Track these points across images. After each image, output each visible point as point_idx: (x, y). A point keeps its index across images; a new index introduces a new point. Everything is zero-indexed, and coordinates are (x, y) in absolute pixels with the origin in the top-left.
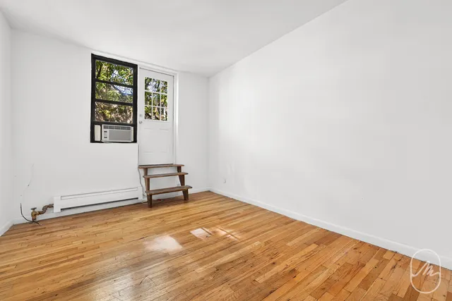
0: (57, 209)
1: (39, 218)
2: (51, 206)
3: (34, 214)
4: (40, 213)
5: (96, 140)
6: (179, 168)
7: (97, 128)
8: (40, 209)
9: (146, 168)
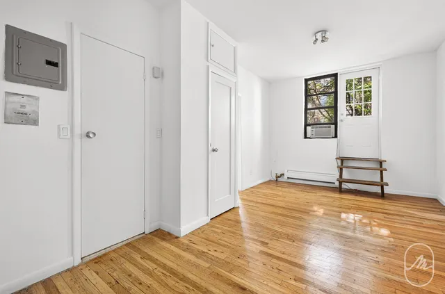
0: (286, 177)
1: (280, 179)
2: (283, 175)
3: (277, 177)
4: (279, 177)
5: (308, 136)
6: (381, 163)
7: (309, 128)
8: (279, 175)
9: (342, 160)
